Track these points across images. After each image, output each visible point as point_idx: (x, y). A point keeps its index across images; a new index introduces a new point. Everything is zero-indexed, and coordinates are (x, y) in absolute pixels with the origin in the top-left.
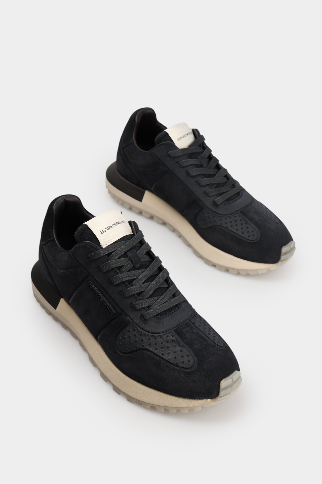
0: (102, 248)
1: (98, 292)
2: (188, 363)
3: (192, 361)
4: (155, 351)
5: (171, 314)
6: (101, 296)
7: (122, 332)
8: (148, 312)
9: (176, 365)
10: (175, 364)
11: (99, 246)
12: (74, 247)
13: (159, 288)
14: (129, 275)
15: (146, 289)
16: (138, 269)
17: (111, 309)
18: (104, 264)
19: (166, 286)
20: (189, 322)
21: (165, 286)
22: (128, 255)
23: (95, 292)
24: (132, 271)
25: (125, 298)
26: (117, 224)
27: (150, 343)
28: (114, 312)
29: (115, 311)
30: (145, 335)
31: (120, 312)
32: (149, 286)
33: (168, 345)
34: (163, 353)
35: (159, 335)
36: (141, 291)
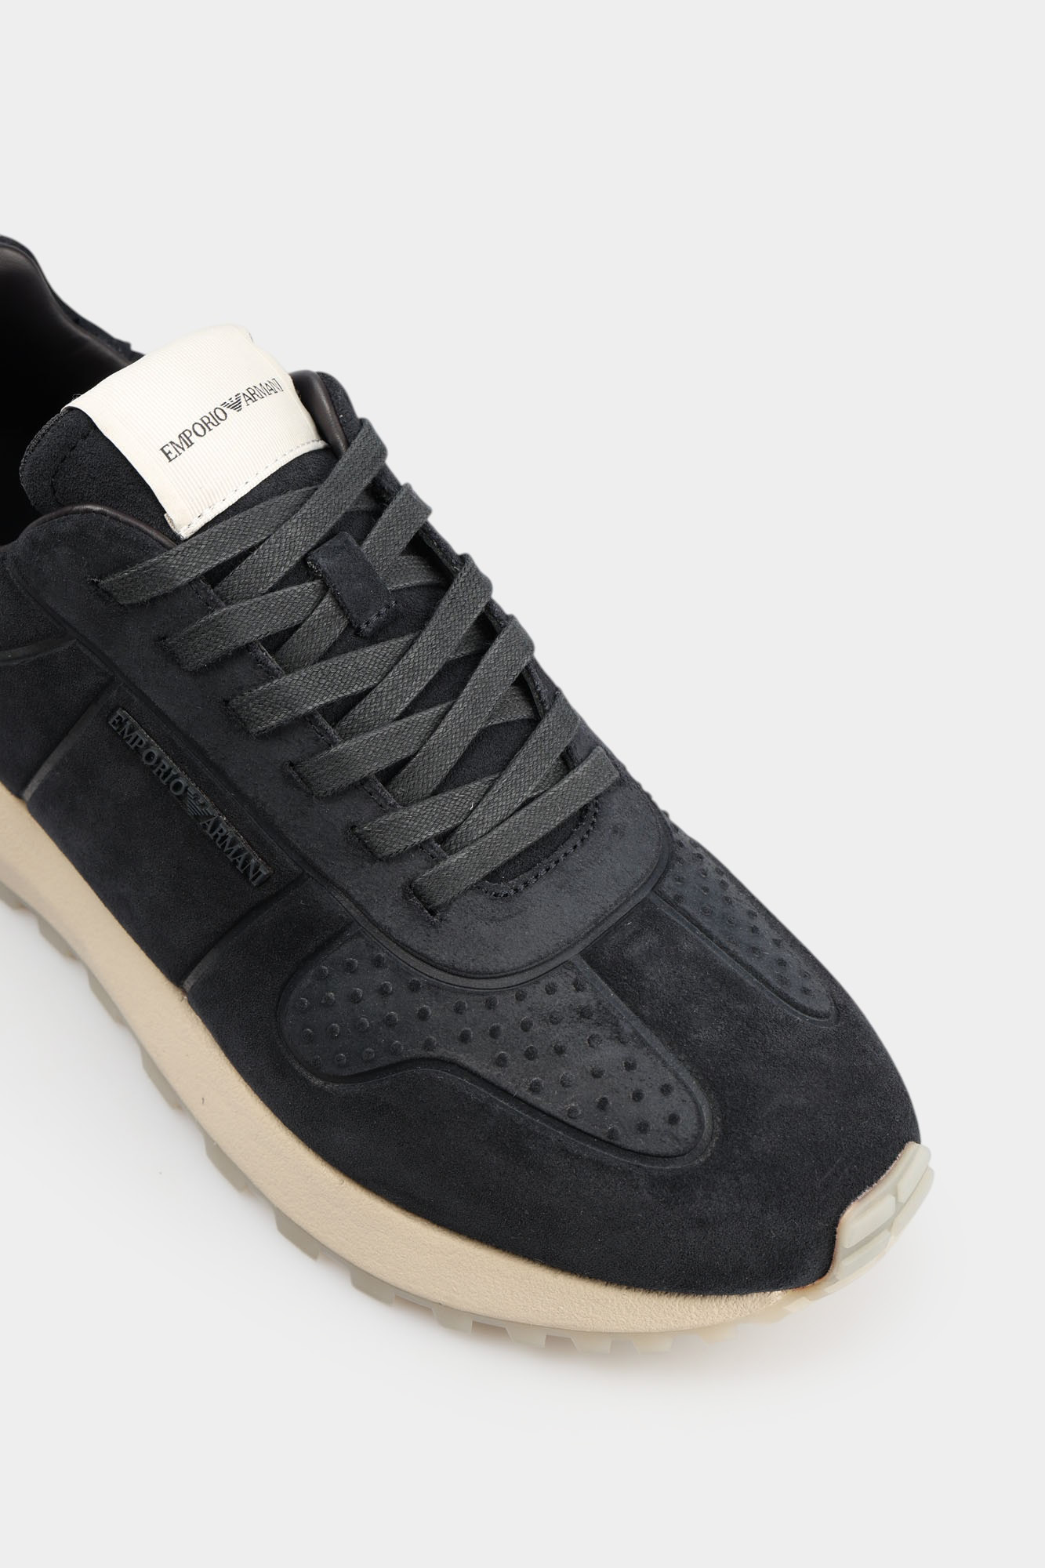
0: (176, 539)
1: (170, 770)
2: (668, 1127)
3: (687, 1117)
4: (495, 1073)
5: (557, 862)
6: (186, 790)
7: (312, 972)
8: (442, 865)
9: (609, 1143)
10: (603, 1137)
11: (158, 530)
12: (23, 536)
13: (491, 727)
14: (331, 678)
15: (424, 743)
16: (373, 639)
17: (248, 858)
18: (197, 624)
19: (522, 712)
20: (653, 898)
21: (520, 716)
22: (319, 567)
23: (153, 768)
24: (345, 652)
25: (317, 797)
26: (243, 403)
27: (467, 1031)
28: (264, 871)
29: (268, 864)
30: (435, 987)
31: (295, 868)
32: (436, 726)
33: (559, 1034)
34: (537, 1083)
35: (506, 982)
36: (399, 756)
